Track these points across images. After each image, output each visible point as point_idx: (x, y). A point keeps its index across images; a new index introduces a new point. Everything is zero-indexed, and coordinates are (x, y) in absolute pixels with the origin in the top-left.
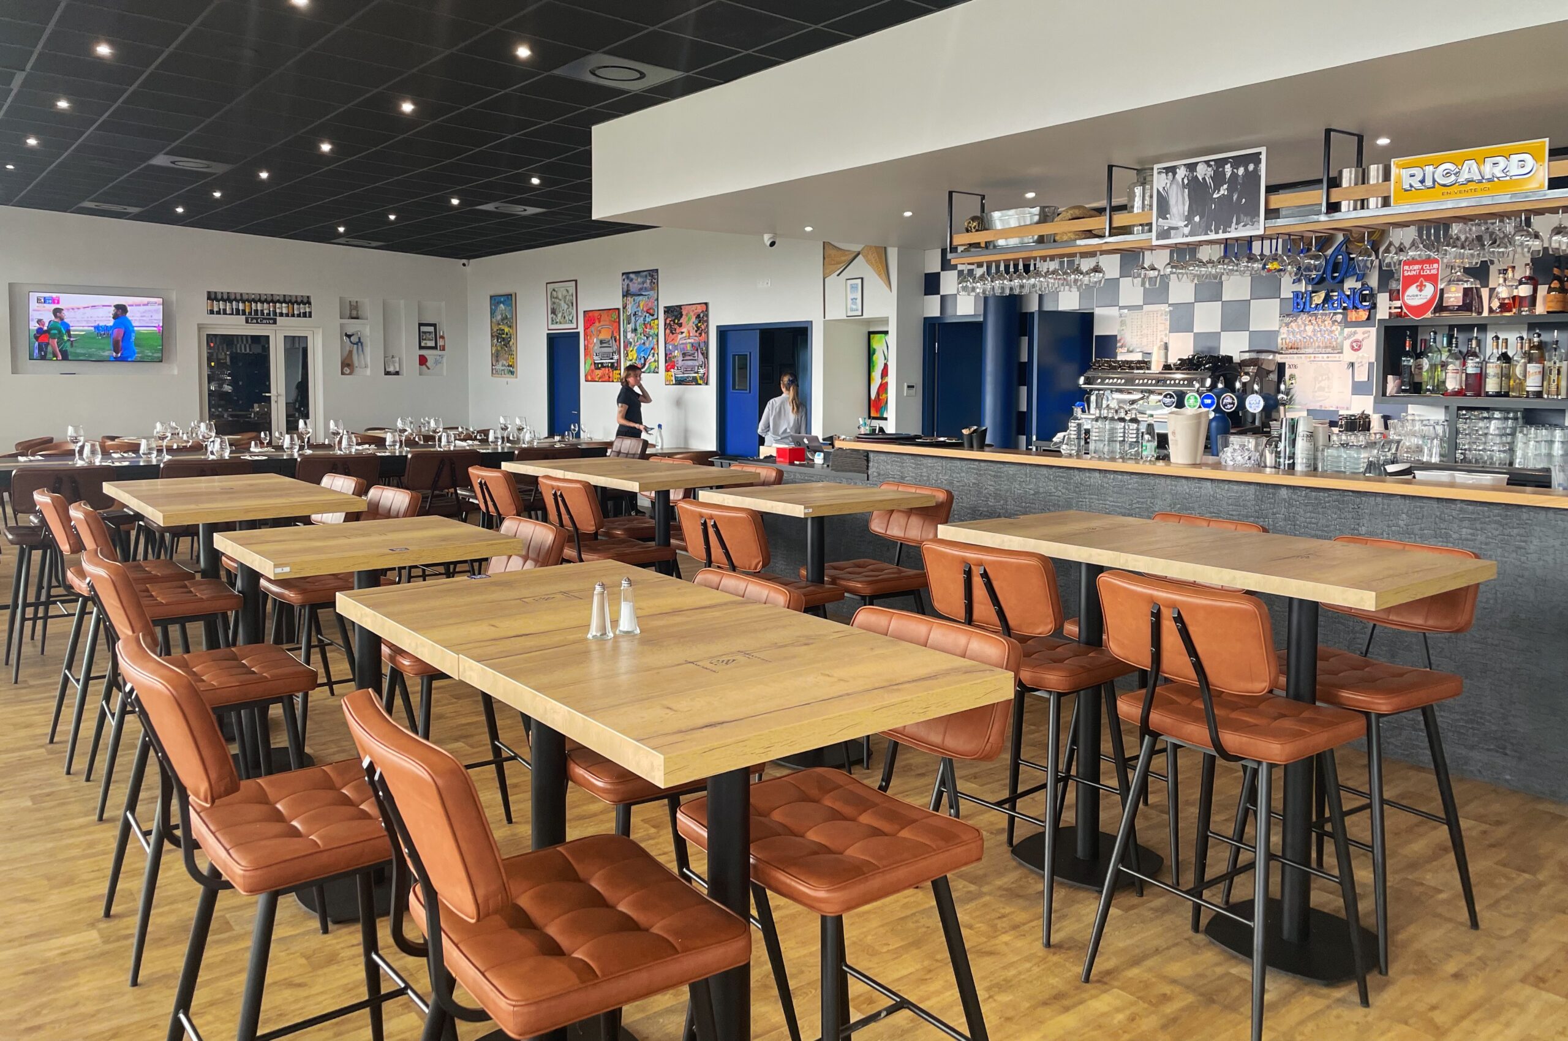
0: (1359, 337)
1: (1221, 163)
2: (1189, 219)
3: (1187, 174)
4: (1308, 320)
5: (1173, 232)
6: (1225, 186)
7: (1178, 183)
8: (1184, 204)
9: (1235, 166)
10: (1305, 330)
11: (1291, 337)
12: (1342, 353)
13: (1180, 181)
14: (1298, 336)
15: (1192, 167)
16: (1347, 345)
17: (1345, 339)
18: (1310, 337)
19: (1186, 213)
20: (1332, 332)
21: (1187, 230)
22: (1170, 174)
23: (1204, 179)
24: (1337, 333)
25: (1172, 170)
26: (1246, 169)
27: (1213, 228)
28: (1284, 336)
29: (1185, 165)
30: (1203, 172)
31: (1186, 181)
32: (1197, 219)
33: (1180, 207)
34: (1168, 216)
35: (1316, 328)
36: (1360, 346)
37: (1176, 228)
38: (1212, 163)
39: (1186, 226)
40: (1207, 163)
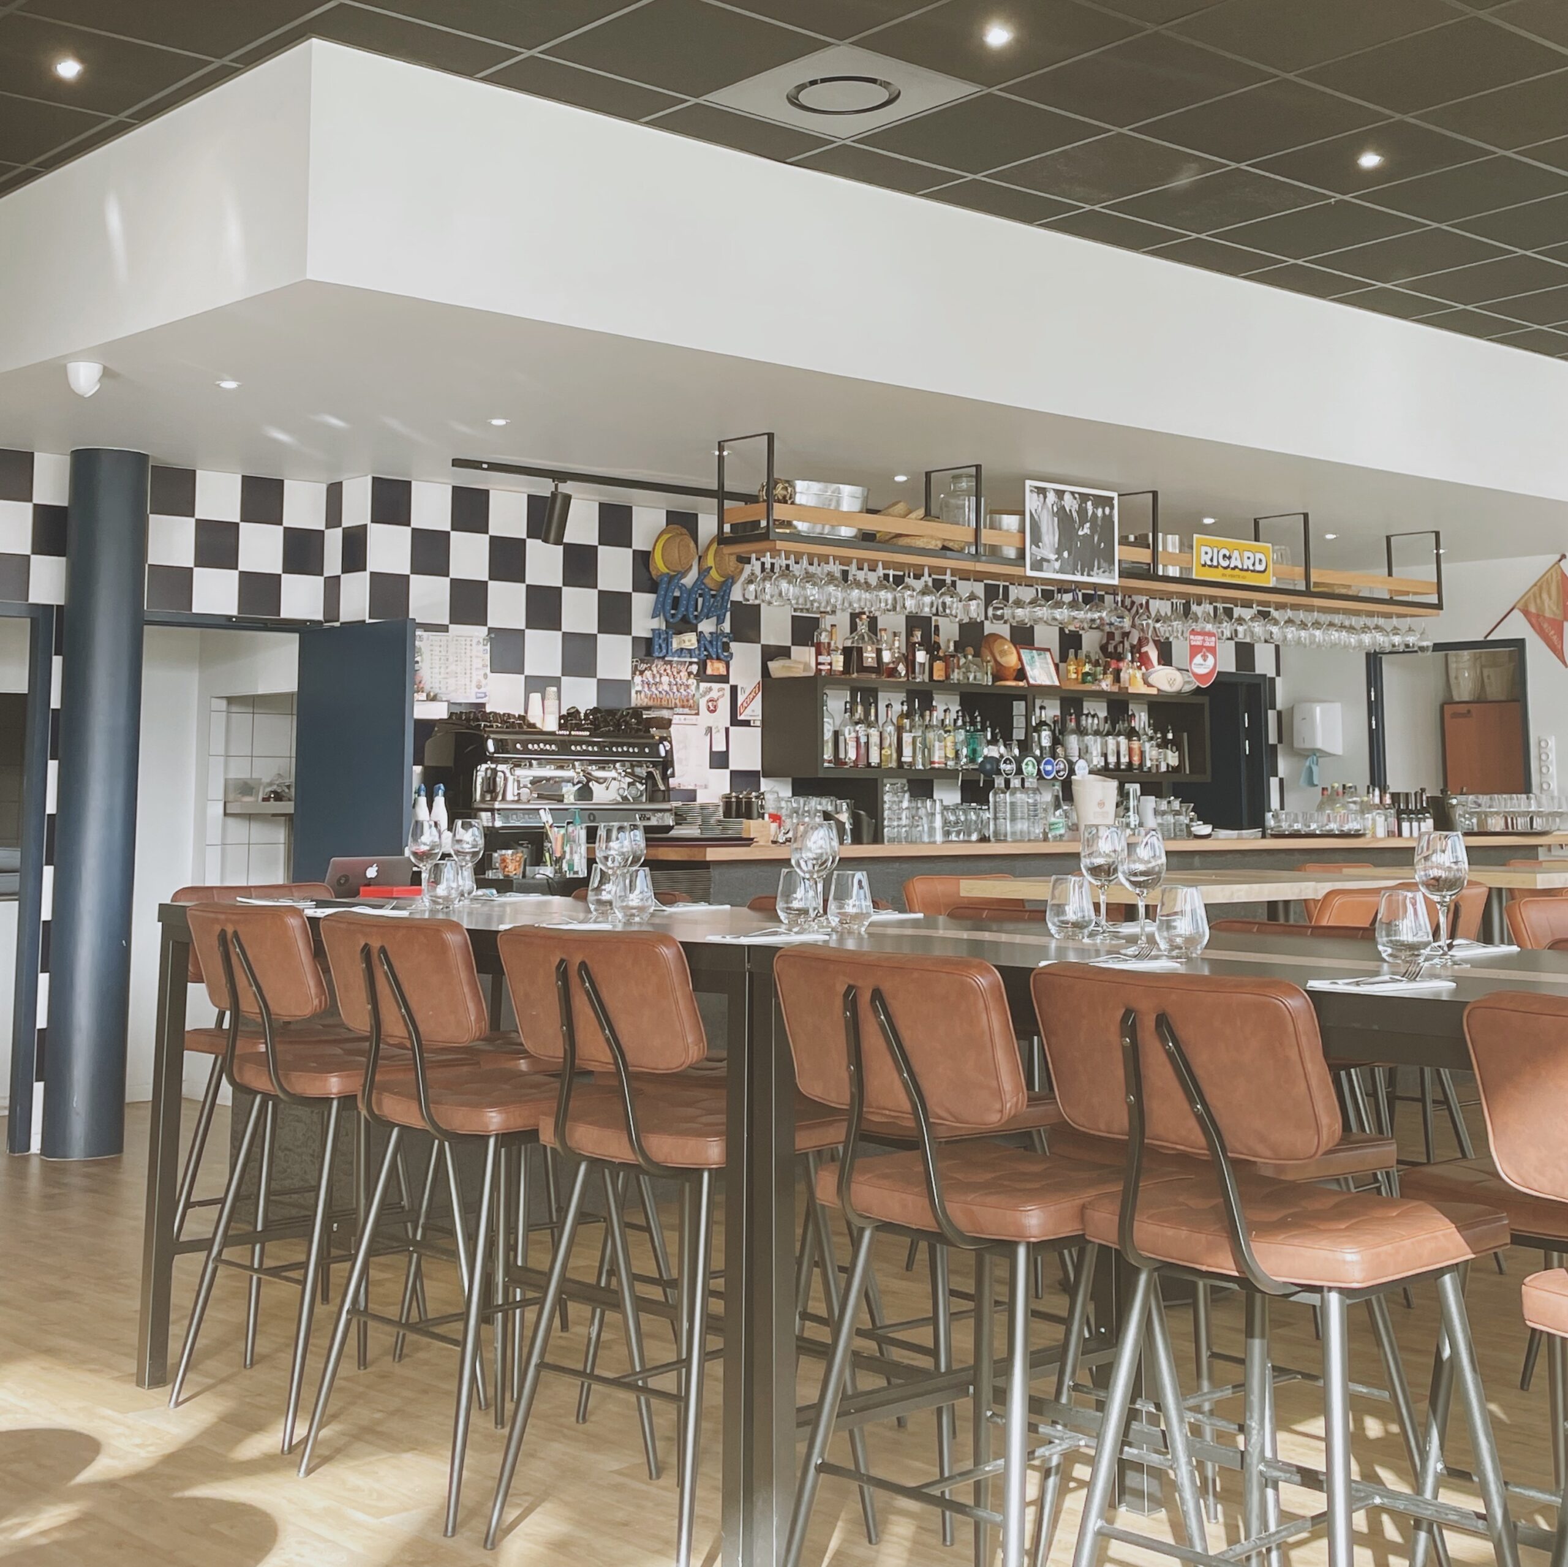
0: (714, 694)
1: (1084, 497)
2: (1059, 552)
3: (1056, 500)
4: (663, 668)
5: (1045, 564)
6: (1088, 525)
7: (1048, 508)
8: (1054, 536)
9: (1095, 506)
10: (661, 683)
11: (646, 689)
12: (697, 714)
13: (1050, 506)
14: (653, 689)
15: (1060, 494)
16: (703, 703)
17: (702, 696)
18: (667, 693)
19: (1056, 546)
20: (688, 686)
21: (1057, 565)
22: (1041, 496)
23: (1070, 510)
24: (693, 688)
25: (1042, 491)
26: (1104, 512)
27: (1079, 568)
28: (639, 688)
29: (1054, 490)
30: (1070, 503)
31: (1055, 509)
32: (1066, 554)
33: (1051, 537)
34: (1040, 544)
35: (672, 680)
36: (715, 707)
37: (1048, 561)
38: (1077, 496)
39: (1057, 560)
40: (1073, 493)
